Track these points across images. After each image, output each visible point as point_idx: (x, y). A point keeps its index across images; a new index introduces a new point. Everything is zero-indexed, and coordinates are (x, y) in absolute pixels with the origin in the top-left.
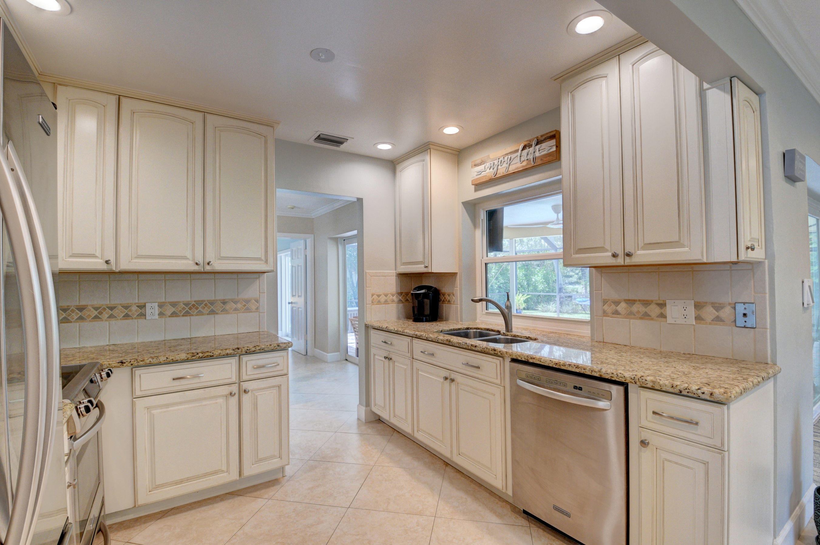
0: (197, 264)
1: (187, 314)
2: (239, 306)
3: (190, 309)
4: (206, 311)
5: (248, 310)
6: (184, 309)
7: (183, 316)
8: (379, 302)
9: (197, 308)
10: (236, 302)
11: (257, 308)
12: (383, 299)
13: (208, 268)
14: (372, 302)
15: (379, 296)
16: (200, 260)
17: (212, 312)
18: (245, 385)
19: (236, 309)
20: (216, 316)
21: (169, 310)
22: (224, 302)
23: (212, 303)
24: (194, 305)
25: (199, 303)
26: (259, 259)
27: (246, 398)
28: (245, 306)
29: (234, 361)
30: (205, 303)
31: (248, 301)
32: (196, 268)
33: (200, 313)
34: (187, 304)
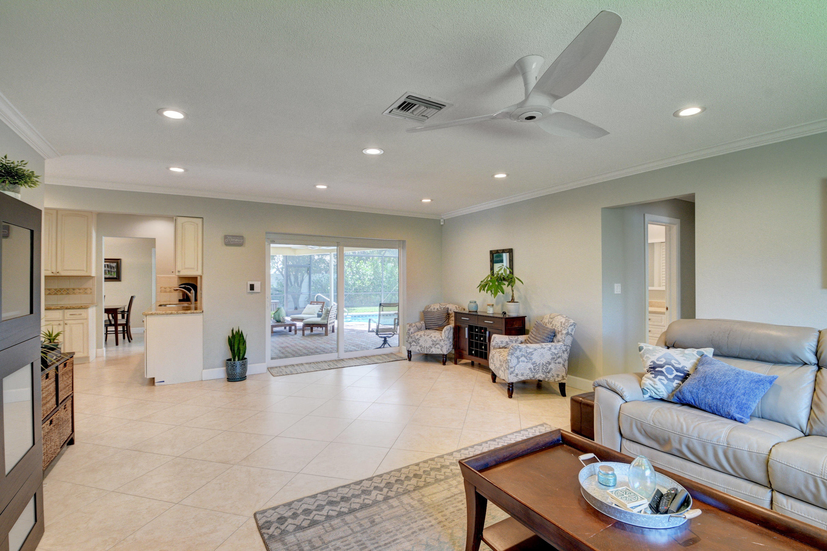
0: (52, 273)
1: (56, 294)
2: (81, 291)
3: (57, 292)
4: (65, 293)
5: (86, 293)
6: (54, 292)
7: (54, 295)
8: (165, 292)
9: (60, 292)
10: (79, 289)
11: (91, 293)
12: (168, 290)
13: (58, 274)
14: (161, 292)
15: (165, 288)
16: (54, 271)
17: (68, 294)
18: (66, 322)
19: (80, 293)
20: (70, 295)
21: (48, 292)
22: (74, 289)
23: (68, 289)
24: (59, 290)
25: (62, 289)
26: (83, 270)
27: (66, 327)
28: (84, 291)
29: (61, 311)
30: (64, 289)
31: (86, 289)
32: (52, 274)
33: (62, 294)
34: (56, 290)
